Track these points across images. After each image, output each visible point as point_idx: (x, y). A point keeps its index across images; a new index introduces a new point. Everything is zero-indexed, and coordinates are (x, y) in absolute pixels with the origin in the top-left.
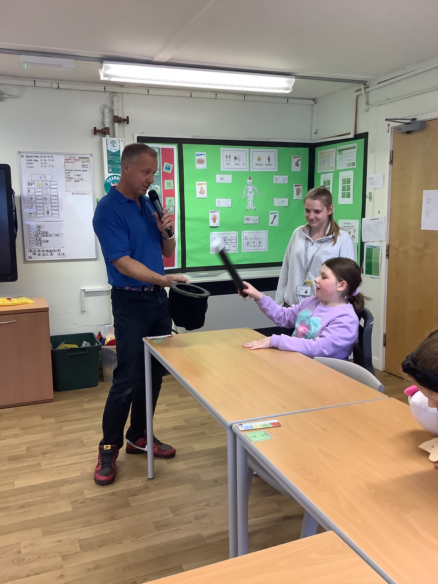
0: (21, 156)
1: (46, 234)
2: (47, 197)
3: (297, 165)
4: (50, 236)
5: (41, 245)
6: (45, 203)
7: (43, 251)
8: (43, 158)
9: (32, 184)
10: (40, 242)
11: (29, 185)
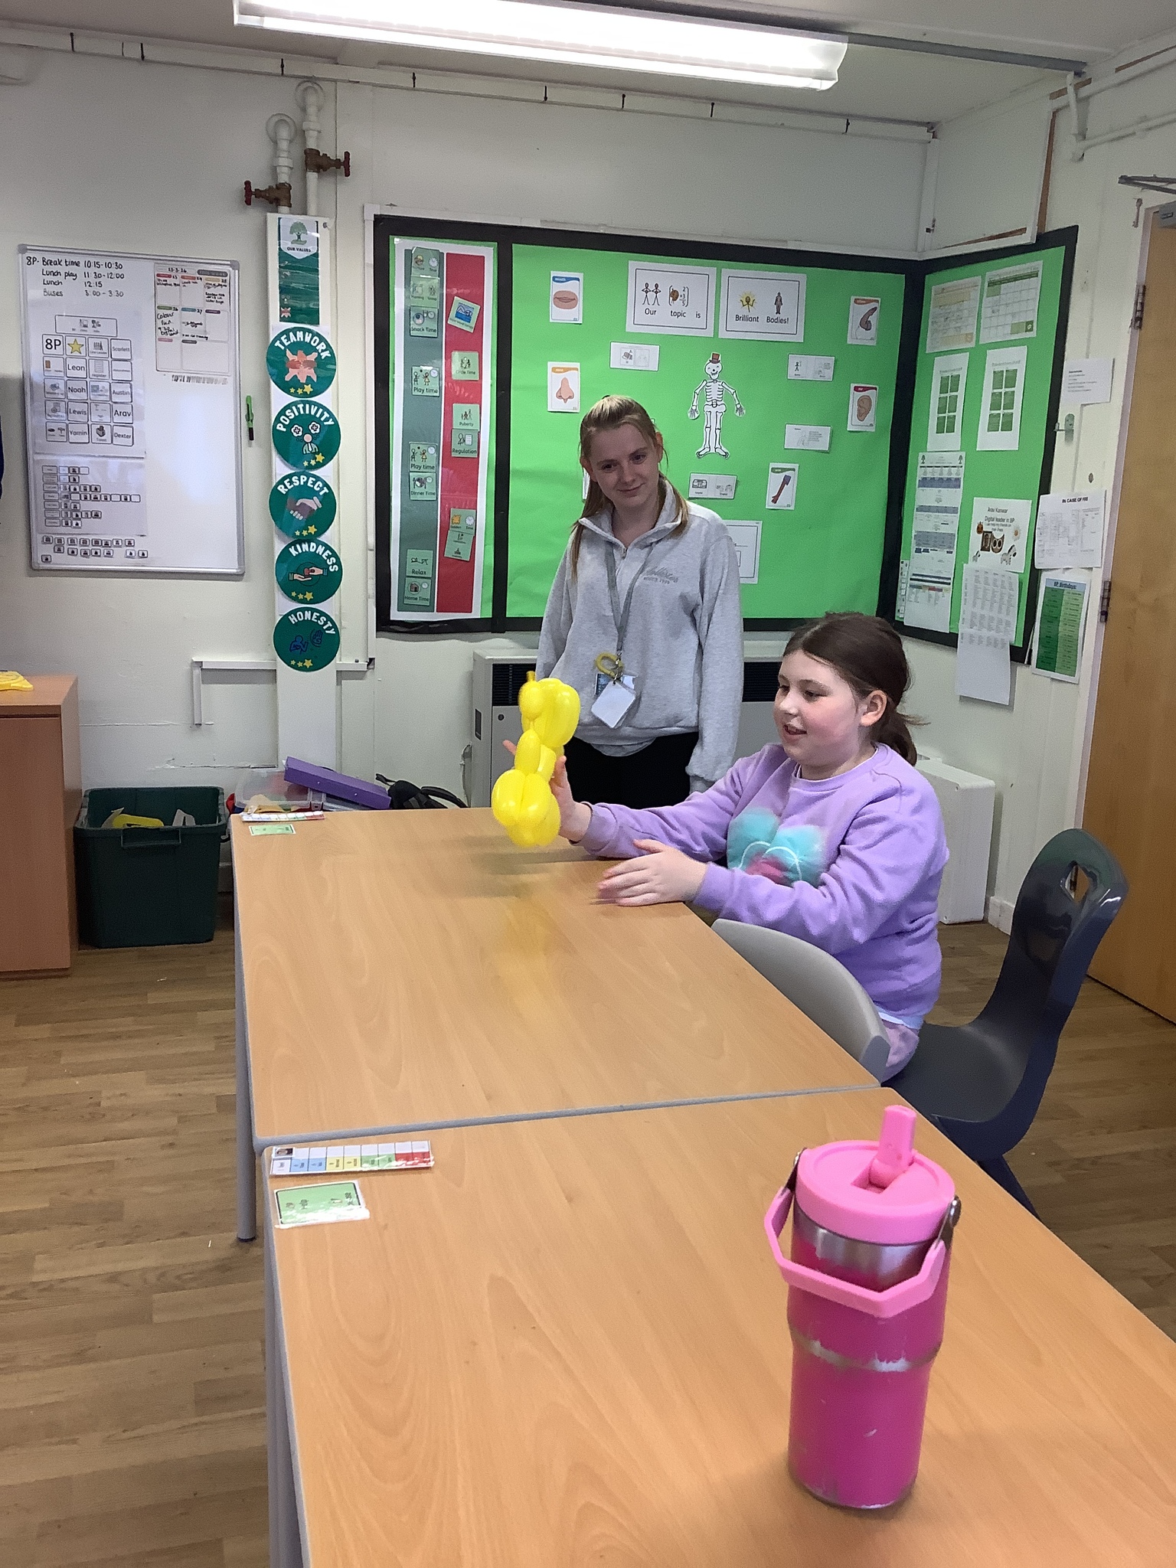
0: (29, 259)
1: (94, 493)
2: (101, 385)
3: (866, 324)
4: (106, 499)
5: (77, 524)
6: (93, 401)
7: (85, 542)
8: (93, 269)
9: (58, 343)
10: (74, 517)
11: (49, 346)
